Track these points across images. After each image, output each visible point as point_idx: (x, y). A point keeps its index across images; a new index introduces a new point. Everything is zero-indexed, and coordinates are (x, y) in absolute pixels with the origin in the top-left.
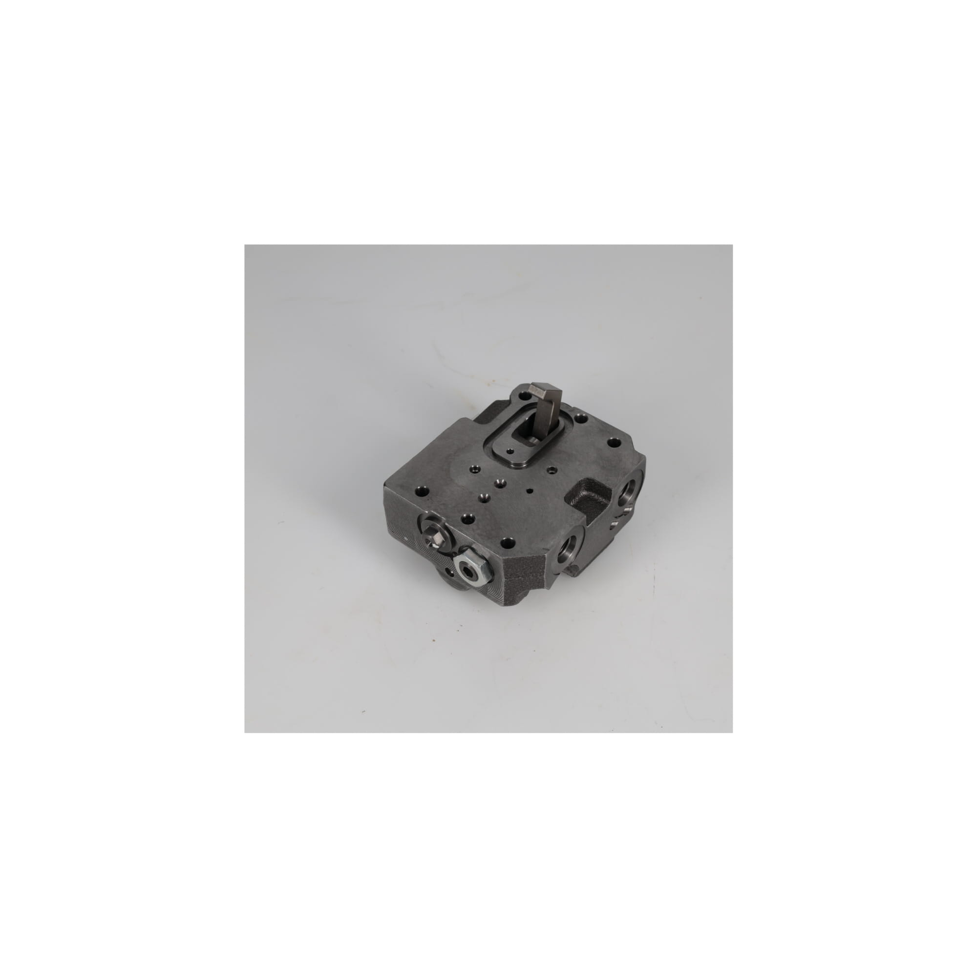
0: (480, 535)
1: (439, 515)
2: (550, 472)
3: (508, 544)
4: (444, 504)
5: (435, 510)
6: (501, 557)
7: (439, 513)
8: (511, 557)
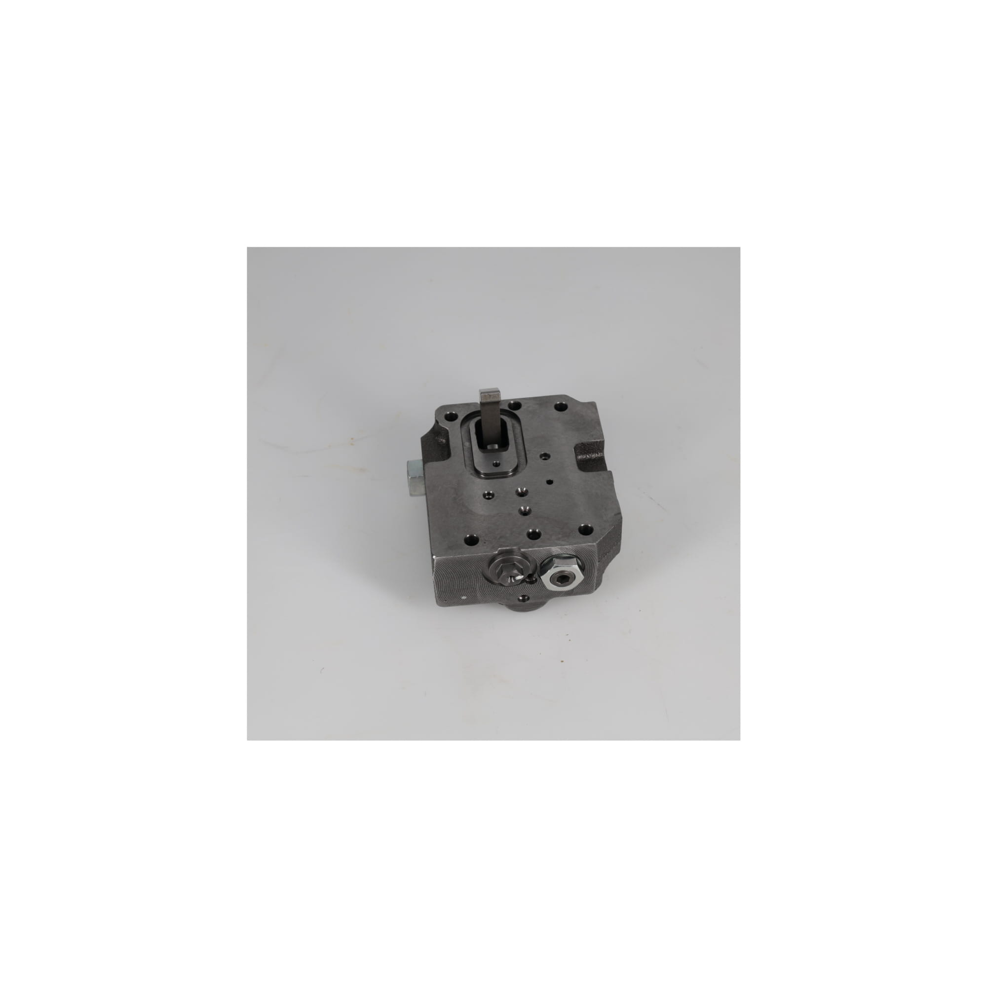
0: (558, 539)
1: (508, 548)
2: (543, 458)
3: (586, 531)
4: (501, 537)
5: (501, 546)
6: (595, 544)
7: (507, 546)
8: (601, 538)
